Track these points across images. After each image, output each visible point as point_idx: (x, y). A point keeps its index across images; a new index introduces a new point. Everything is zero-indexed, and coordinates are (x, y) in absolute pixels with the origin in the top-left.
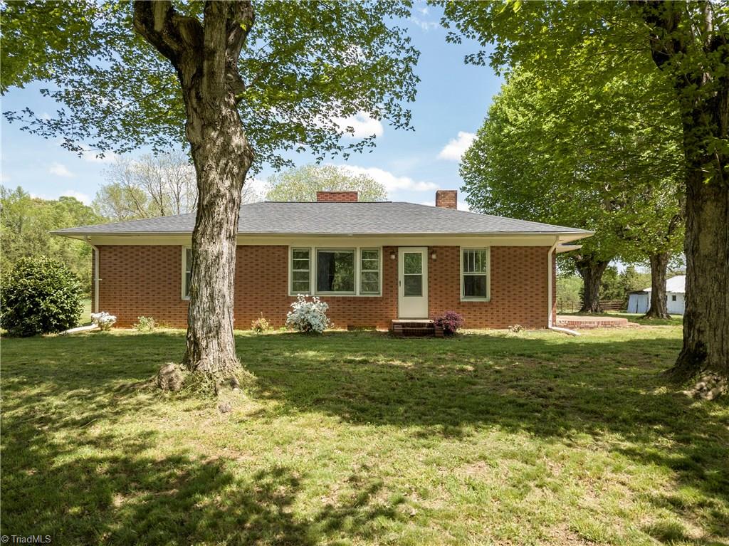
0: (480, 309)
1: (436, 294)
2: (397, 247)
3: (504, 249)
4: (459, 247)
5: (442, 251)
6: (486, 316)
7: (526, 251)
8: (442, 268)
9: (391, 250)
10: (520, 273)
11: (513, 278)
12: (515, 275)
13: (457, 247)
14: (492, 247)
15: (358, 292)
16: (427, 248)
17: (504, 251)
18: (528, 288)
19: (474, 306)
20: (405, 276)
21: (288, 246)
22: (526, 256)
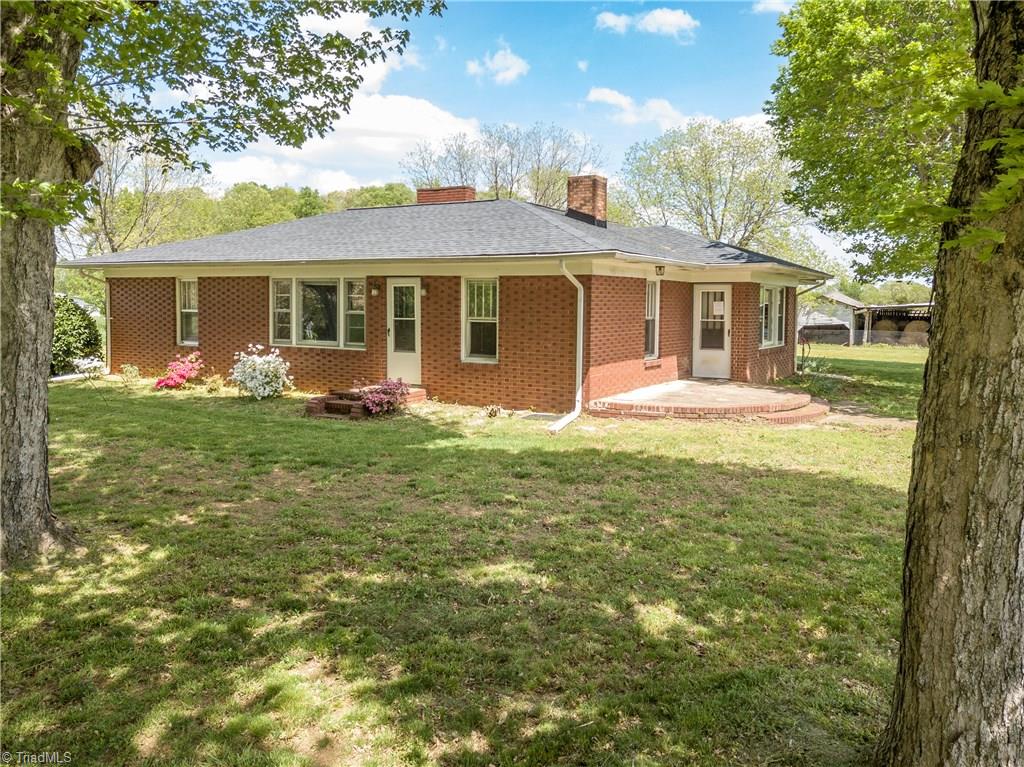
0: (484, 375)
1: (429, 349)
2: (385, 277)
3: (516, 281)
4: (459, 277)
5: (436, 284)
6: (492, 386)
7: (547, 284)
8: (436, 309)
9: (377, 283)
10: (539, 320)
11: (527, 328)
12: (531, 324)
13: (455, 277)
14: (501, 277)
15: (341, 344)
16: (419, 279)
17: (516, 284)
18: (549, 345)
19: (476, 371)
20: (396, 321)
21: (268, 278)
22: (548, 292)
